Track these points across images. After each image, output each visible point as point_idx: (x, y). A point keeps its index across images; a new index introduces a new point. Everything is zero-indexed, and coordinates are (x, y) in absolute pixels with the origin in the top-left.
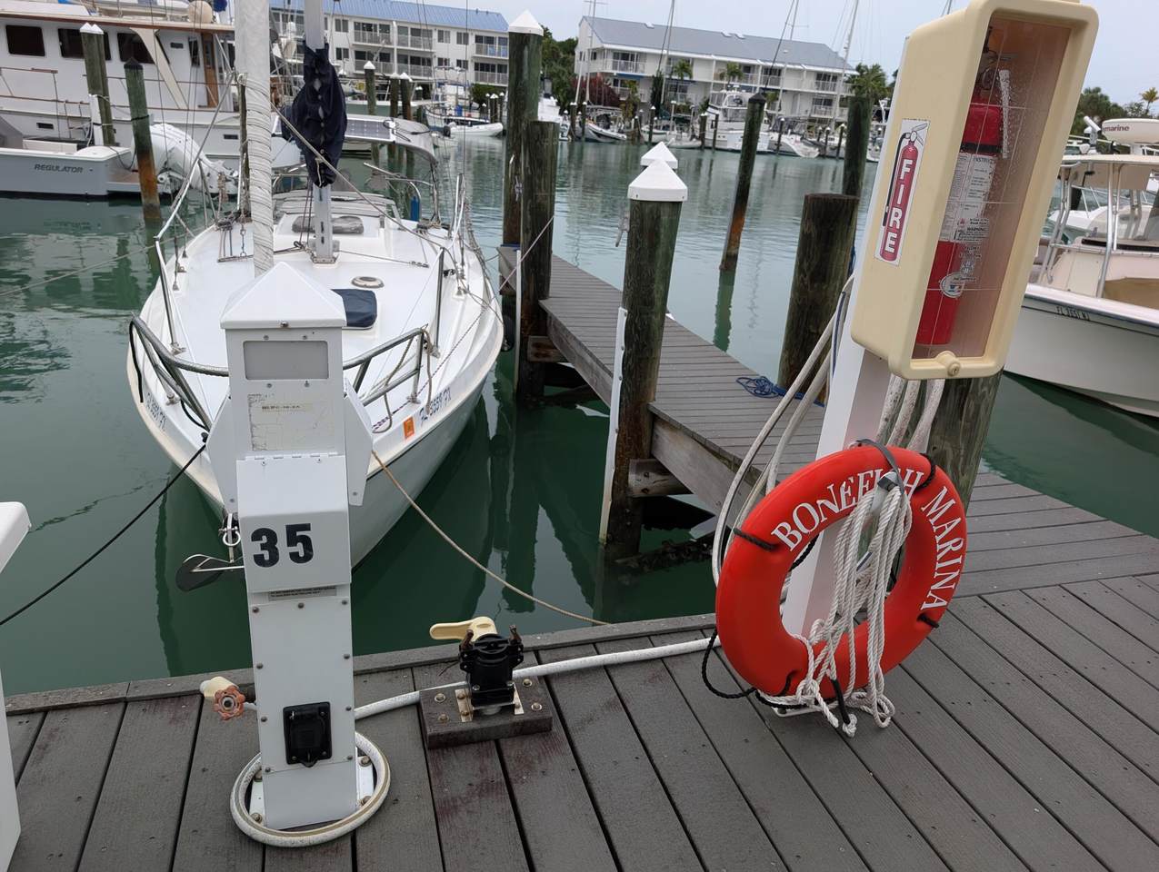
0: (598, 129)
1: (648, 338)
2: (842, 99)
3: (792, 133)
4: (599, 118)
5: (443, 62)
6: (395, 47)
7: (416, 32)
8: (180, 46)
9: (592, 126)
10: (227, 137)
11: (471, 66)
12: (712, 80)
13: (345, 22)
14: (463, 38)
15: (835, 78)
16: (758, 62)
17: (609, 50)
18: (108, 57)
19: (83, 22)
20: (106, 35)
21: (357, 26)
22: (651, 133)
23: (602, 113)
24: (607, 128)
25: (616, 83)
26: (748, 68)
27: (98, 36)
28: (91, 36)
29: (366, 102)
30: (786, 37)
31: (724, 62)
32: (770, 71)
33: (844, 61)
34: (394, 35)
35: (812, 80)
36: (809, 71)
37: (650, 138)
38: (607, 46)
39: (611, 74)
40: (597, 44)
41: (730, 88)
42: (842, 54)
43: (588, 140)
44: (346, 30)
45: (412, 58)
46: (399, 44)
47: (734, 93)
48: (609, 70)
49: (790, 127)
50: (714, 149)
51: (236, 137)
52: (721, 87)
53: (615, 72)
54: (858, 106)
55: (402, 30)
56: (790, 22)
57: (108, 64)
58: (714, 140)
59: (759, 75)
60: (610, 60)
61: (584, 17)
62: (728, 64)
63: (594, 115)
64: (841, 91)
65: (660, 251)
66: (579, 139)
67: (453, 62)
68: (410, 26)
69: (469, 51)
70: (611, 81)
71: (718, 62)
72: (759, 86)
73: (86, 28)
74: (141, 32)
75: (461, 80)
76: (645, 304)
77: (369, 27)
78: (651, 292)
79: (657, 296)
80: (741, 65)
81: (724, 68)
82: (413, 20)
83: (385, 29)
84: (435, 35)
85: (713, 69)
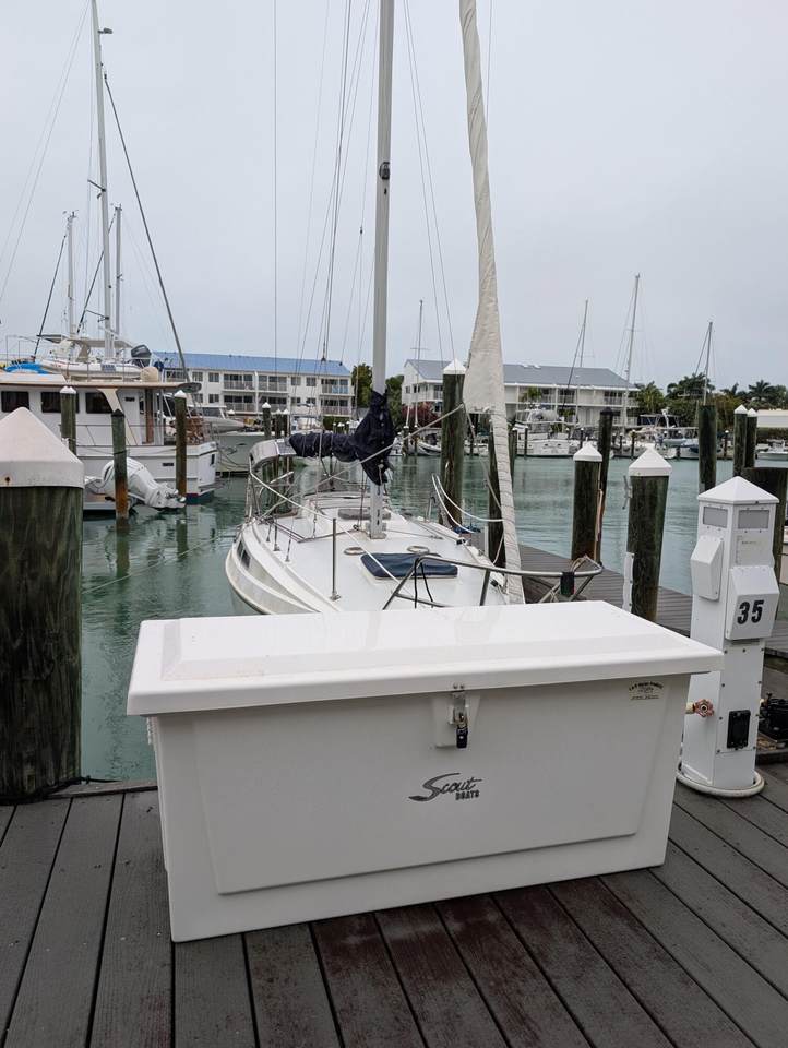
0: (427, 446)
1: (651, 573)
2: (628, 410)
3: (589, 440)
4: (427, 437)
5: (296, 401)
6: (257, 391)
7: (273, 379)
8: (132, 399)
9: (422, 444)
10: (165, 465)
11: (318, 403)
12: (517, 402)
13: (217, 375)
14: (311, 382)
15: (620, 394)
16: (555, 386)
17: (431, 384)
18: (78, 411)
19: (62, 386)
20: (77, 395)
21: (226, 377)
22: (472, 447)
23: (430, 433)
24: (435, 444)
25: (437, 409)
26: (546, 391)
27: (73, 395)
28: (68, 395)
29: (263, 434)
30: (577, 365)
31: (526, 388)
32: (566, 393)
33: (627, 381)
34: (256, 382)
35: (602, 397)
36: (598, 390)
37: (472, 450)
38: (428, 381)
39: (433, 403)
40: (422, 380)
41: (533, 407)
42: (624, 377)
43: (419, 455)
44: (217, 381)
45: (270, 399)
46: (260, 388)
47: (537, 411)
48: (431, 399)
49: (587, 435)
50: (525, 456)
51: (172, 465)
52: (524, 407)
53: (436, 401)
54: (705, 412)
55: (262, 378)
56: (579, 353)
57: (77, 416)
58: (526, 449)
59: (556, 395)
60: (431, 392)
61: (408, 361)
62: (530, 388)
63: (423, 435)
64: (626, 404)
65: (658, 511)
66: (411, 455)
67: (303, 401)
68: (268, 375)
69: (317, 391)
70: (433, 407)
71: (520, 388)
72: (556, 404)
73: (64, 390)
74: (105, 392)
75: (313, 413)
76: (649, 548)
77: (236, 378)
78: (652, 539)
79: (656, 542)
80: (540, 388)
81: (526, 392)
82: (270, 370)
83: (249, 378)
84: (289, 380)
85: (518, 394)
